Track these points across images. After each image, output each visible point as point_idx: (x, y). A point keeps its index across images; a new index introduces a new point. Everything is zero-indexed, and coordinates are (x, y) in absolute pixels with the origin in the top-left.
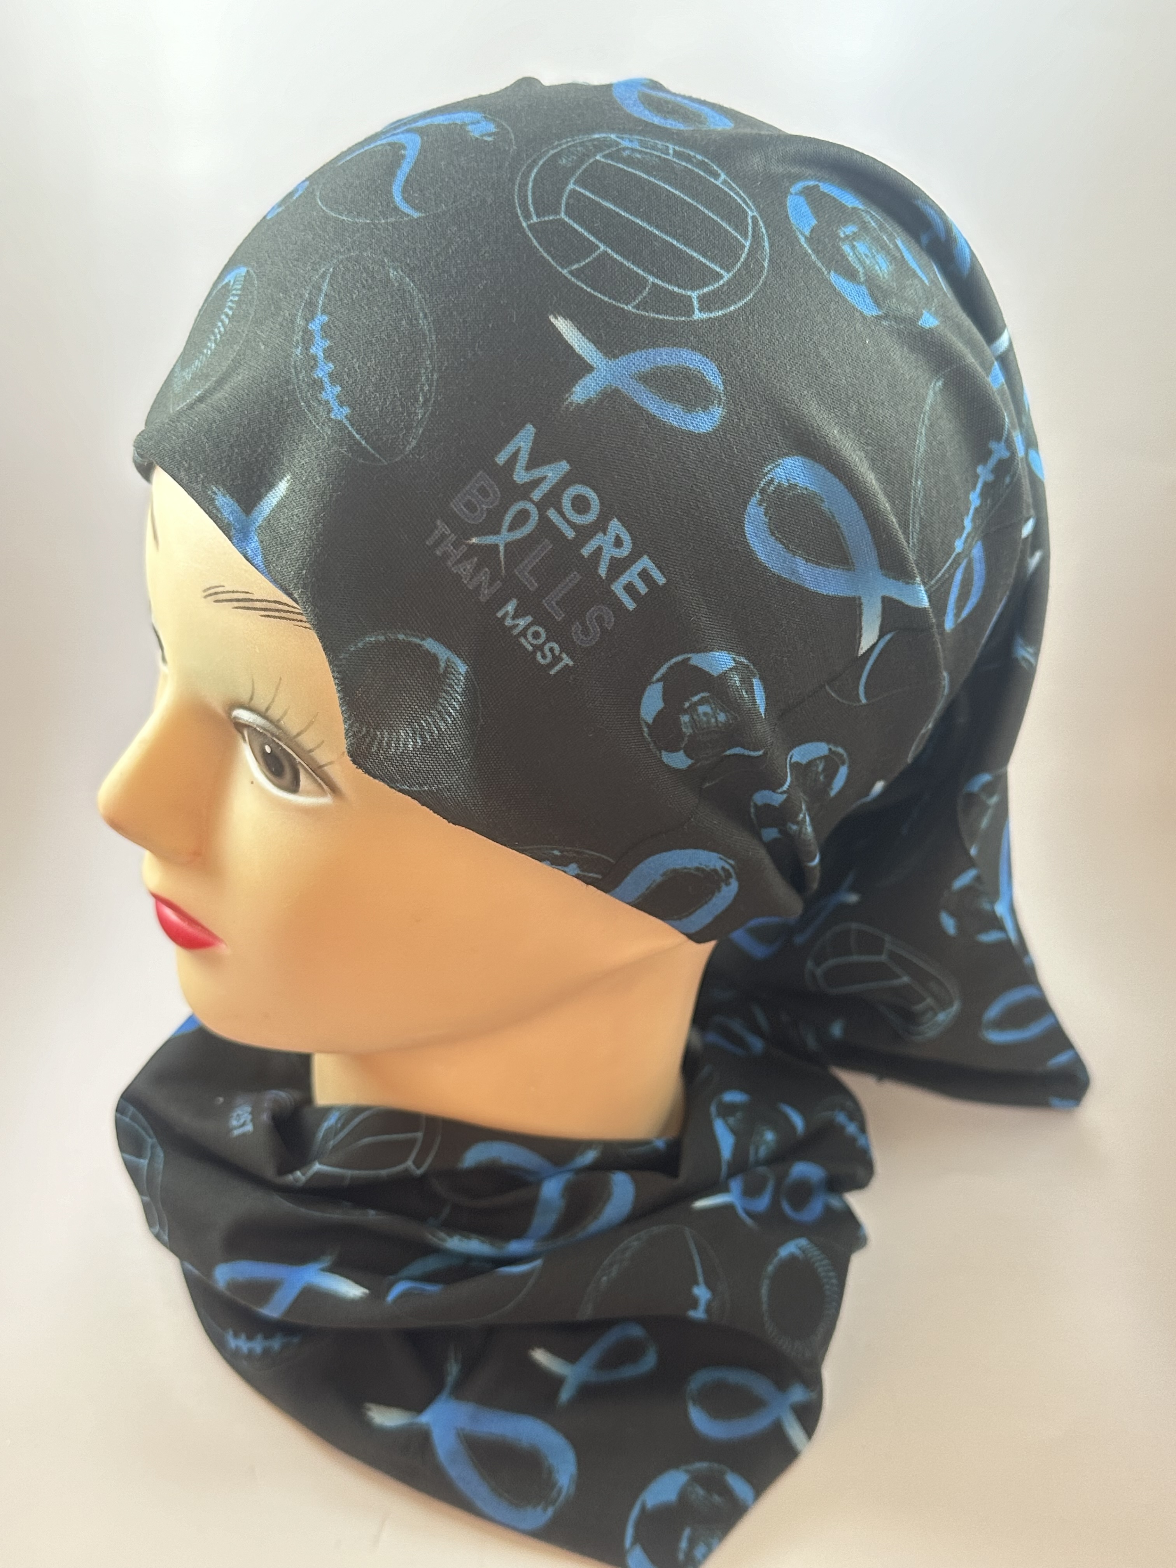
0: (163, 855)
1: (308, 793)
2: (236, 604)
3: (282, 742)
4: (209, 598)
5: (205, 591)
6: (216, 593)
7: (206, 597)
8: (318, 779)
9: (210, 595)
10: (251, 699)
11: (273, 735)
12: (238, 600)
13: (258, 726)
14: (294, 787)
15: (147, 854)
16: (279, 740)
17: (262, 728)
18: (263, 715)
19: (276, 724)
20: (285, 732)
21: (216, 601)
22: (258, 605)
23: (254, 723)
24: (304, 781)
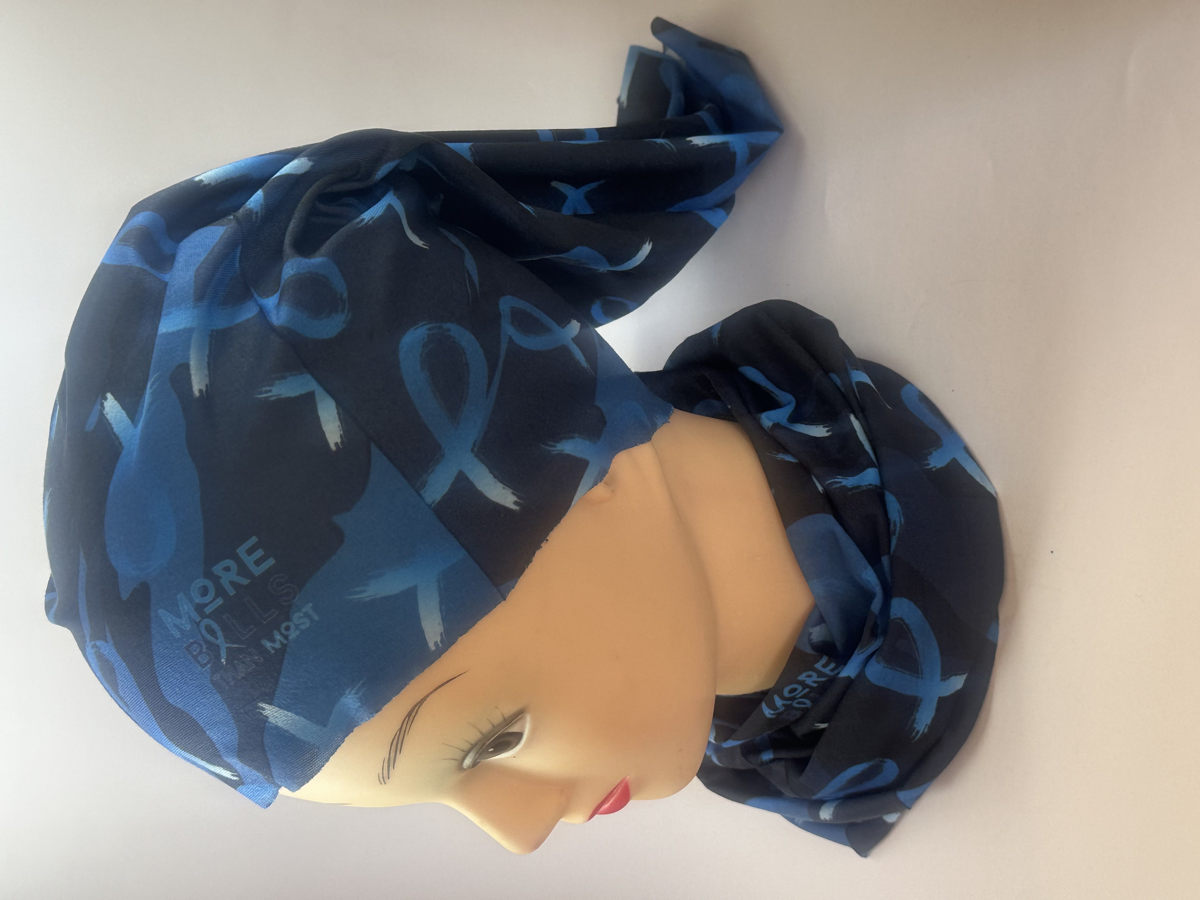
0: (563, 811)
1: (523, 727)
2: (391, 767)
3: (486, 743)
4: (386, 781)
5: (381, 784)
6: (383, 778)
7: (385, 784)
8: (513, 722)
9: (384, 781)
10: (456, 760)
11: (481, 748)
12: (389, 766)
13: (475, 757)
14: (519, 736)
15: (561, 820)
16: (484, 744)
17: (476, 754)
18: (467, 753)
19: (473, 747)
20: (479, 741)
21: (389, 778)
22: (392, 755)
23: (473, 759)
24: (515, 729)
